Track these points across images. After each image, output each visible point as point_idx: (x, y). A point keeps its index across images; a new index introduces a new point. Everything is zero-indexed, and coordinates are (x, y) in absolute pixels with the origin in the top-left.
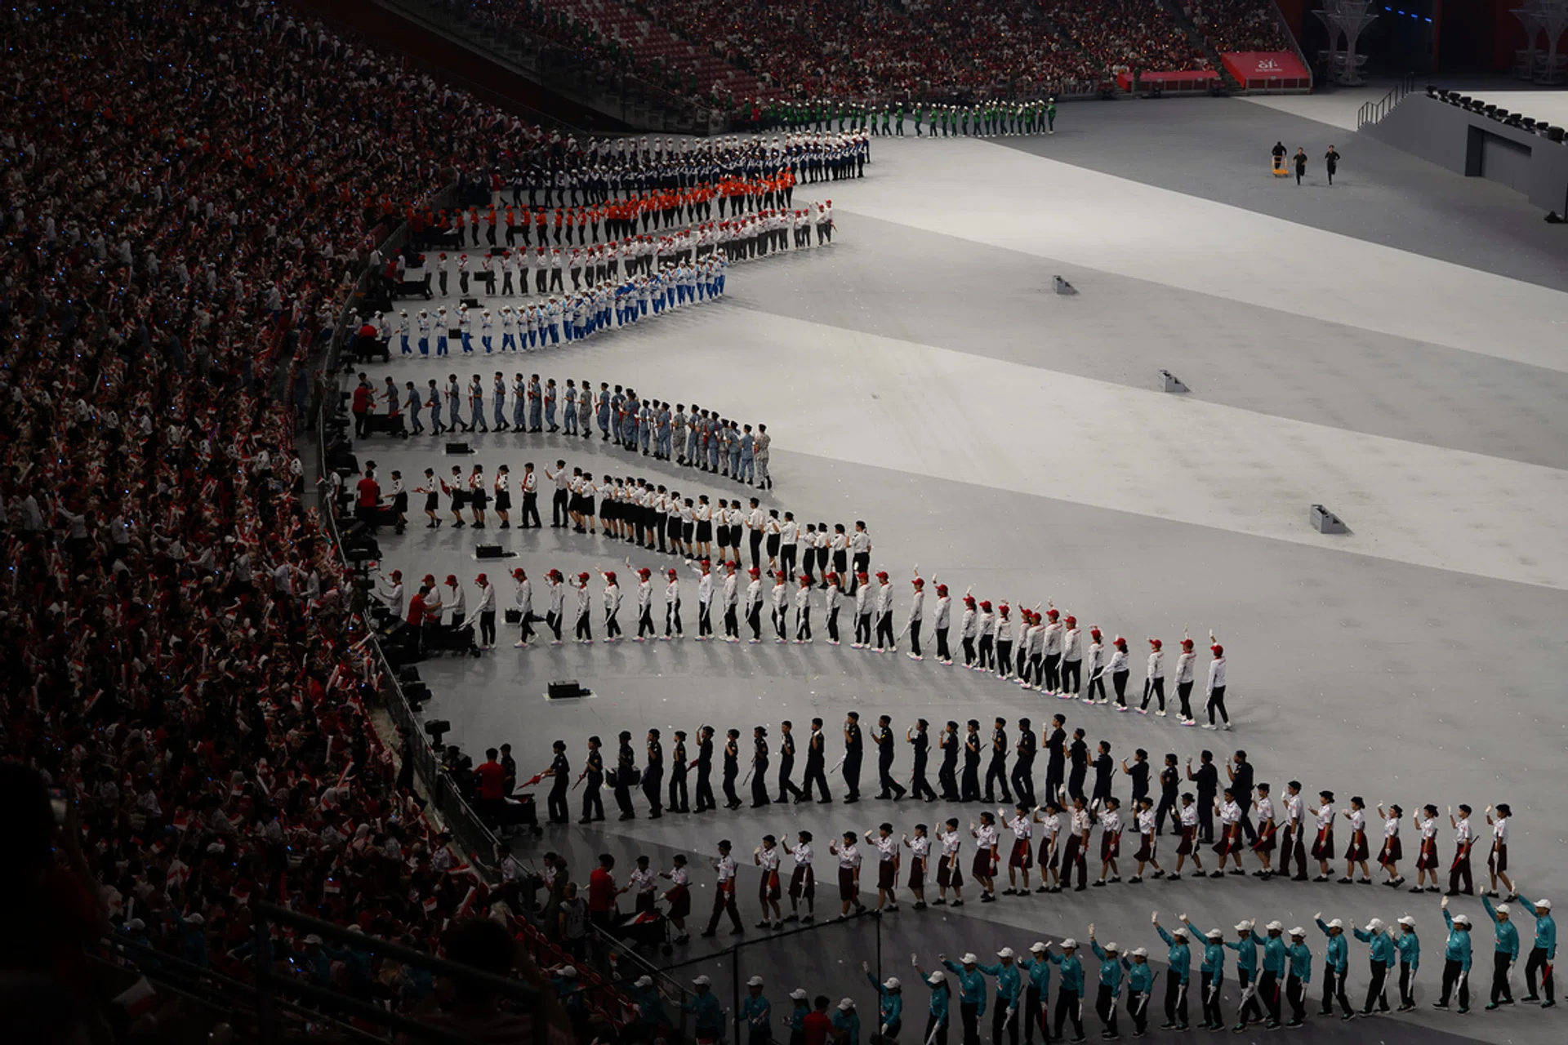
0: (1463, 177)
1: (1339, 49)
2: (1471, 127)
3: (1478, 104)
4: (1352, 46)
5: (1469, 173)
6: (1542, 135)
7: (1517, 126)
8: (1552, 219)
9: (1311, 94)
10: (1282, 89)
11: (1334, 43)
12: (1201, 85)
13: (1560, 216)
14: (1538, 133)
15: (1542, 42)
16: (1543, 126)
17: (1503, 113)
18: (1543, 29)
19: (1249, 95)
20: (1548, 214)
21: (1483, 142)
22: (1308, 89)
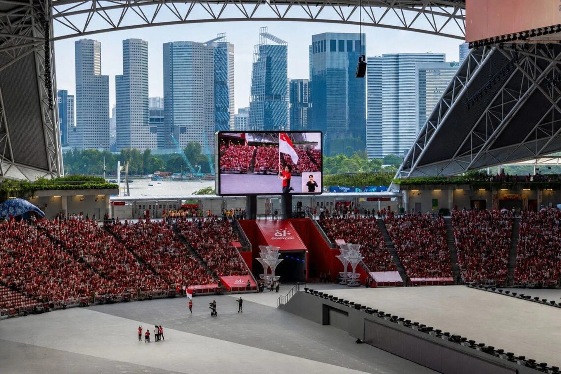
0: (322, 325)
1: (268, 274)
2: (323, 304)
3: (326, 295)
4: (273, 273)
5: (324, 324)
6: (352, 307)
7: (342, 303)
8: (359, 342)
9: (257, 292)
10: (246, 291)
11: (266, 271)
12: (211, 290)
13: (362, 340)
14: (350, 306)
15: (350, 269)
16: (352, 303)
17: (336, 298)
18: (349, 263)
19: (232, 294)
20: (357, 340)
21: (329, 311)
22: (256, 291)
